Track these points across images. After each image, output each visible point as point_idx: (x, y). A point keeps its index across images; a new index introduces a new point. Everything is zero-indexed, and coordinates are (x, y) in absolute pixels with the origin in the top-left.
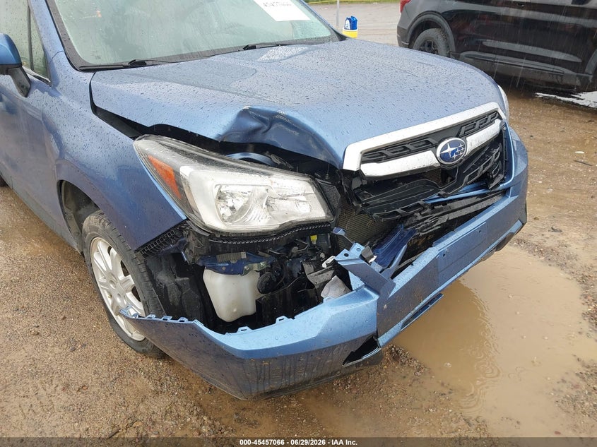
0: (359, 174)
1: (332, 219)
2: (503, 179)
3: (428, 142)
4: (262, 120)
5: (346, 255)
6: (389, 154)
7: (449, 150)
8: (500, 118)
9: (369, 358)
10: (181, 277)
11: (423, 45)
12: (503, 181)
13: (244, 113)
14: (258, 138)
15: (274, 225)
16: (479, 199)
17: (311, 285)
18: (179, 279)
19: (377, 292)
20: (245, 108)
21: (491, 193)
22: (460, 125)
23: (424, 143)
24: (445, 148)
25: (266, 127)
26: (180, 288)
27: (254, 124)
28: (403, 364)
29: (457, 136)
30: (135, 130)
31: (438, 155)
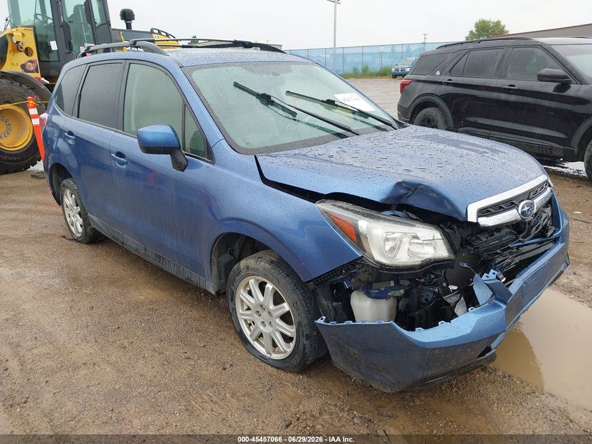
0: (477, 224)
1: (453, 257)
2: (555, 231)
3: (513, 203)
4: (408, 189)
5: (487, 277)
6: (493, 211)
7: (526, 209)
8: (550, 186)
9: (489, 356)
10: (336, 302)
11: (423, 121)
12: (555, 232)
13: (399, 184)
14: (404, 201)
15: (416, 261)
16: (538, 246)
17: (448, 304)
18: (335, 304)
19: (505, 303)
20: (400, 180)
21: (546, 241)
22: (529, 192)
23: (511, 204)
24: (523, 207)
25: (411, 192)
26: (335, 310)
27: (403, 191)
28: (490, 373)
29: (528, 199)
30: (313, 197)
31: (520, 212)
